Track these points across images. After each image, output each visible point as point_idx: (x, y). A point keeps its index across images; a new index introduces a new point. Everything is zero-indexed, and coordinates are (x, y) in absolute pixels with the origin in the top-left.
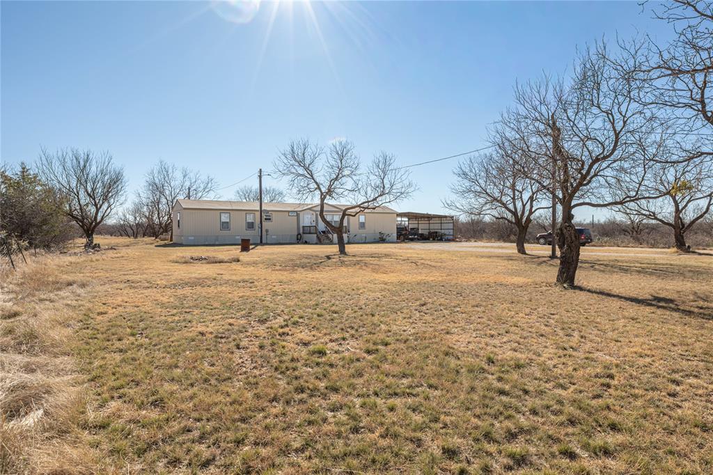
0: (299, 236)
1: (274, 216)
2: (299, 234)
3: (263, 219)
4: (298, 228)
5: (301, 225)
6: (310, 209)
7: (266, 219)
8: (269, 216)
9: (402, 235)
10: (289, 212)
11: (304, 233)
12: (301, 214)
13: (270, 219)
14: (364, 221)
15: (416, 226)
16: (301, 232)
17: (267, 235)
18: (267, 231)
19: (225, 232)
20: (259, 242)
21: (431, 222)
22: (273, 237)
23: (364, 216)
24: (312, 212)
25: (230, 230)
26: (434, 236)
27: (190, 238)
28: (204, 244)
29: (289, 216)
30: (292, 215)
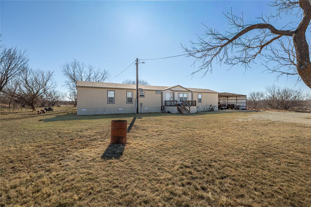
0: (163, 108)
1: (146, 94)
2: (162, 106)
3: (139, 96)
4: (162, 102)
5: (164, 100)
6: (169, 89)
7: (141, 96)
8: (143, 93)
10: (156, 91)
11: (165, 106)
12: (164, 92)
13: (143, 96)
16: (164, 104)
17: (141, 107)
18: (141, 104)
19: (111, 105)
20: (136, 112)
22: (146, 108)
23: (201, 95)
24: (171, 91)
25: (114, 103)
26: (231, 107)
27: (83, 110)
28: (94, 114)
29: (156, 93)
30: (158, 93)
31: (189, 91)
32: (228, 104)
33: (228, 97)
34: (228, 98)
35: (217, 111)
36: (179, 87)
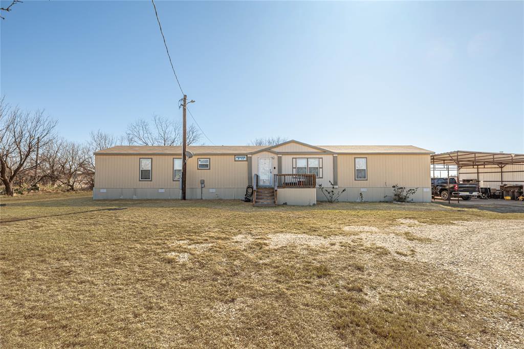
0: (250, 190)
1: (214, 162)
2: (250, 187)
4: (250, 179)
5: (254, 173)
7: (201, 166)
8: (206, 162)
9: (446, 190)
10: (235, 155)
11: (258, 187)
12: (254, 157)
13: (206, 166)
14: (364, 167)
15: (474, 177)
16: (254, 184)
17: (202, 187)
18: (202, 182)
19: (145, 184)
21: (504, 170)
22: (211, 190)
23: (364, 160)
24: (273, 155)
25: (151, 181)
26: (513, 192)
27: (102, 191)
28: (118, 198)
29: (235, 161)
30: (240, 159)
31: (325, 152)
32: (504, 183)
33: (501, 164)
34: (502, 167)
35: (422, 203)
36: (295, 144)
